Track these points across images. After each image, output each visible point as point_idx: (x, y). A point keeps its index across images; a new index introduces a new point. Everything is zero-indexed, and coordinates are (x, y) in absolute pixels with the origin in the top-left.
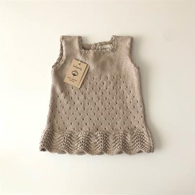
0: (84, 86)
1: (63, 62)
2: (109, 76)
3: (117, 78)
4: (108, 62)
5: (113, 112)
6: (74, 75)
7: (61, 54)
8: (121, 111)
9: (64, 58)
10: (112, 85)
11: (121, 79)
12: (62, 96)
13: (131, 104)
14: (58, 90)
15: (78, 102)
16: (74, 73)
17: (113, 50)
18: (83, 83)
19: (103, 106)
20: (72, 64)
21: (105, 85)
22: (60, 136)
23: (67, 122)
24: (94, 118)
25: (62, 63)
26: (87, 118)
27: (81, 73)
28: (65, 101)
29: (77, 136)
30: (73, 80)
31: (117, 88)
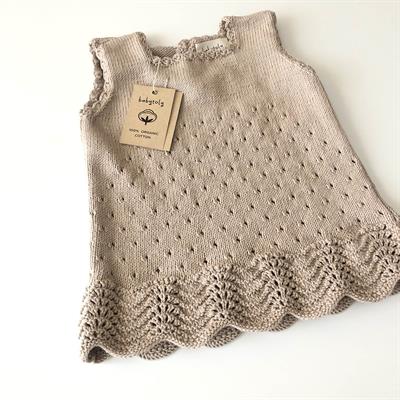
0: (179, 144)
1: (107, 98)
2: (240, 107)
3: (264, 109)
4: (229, 77)
5: (282, 194)
6: (146, 121)
7: (101, 80)
8: (303, 188)
9: (109, 86)
10: (255, 126)
11: (275, 109)
12: (122, 182)
13: (325, 163)
14: (109, 167)
15: (173, 190)
16: (144, 116)
17: (233, 49)
18: (175, 138)
19: (248, 184)
20: (135, 97)
21: (236, 132)
22: (142, 295)
23: (155, 252)
24: (233, 222)
25: (104, 99)
26: (210, 226)
27: (163, 114)
28: (135, 193)
29: (196, 284)
30: (147, 134)
31: (272, 131)
